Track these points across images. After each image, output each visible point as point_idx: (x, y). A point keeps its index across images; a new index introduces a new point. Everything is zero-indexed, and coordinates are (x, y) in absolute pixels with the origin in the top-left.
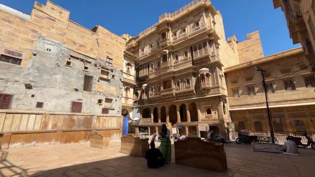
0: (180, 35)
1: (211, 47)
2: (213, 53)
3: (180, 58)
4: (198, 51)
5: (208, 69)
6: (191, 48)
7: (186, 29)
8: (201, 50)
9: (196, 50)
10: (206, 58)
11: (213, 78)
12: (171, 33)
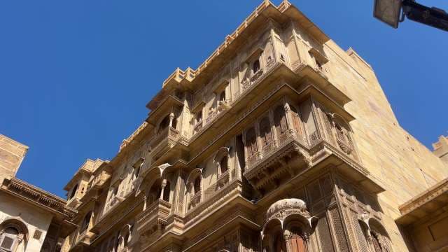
0: (210, 113)
1: (304, 119)
2: (313, 137)
3: (205, 183)
4: (260, 140)
5: (302, 203)
6: (240, 138)
7: (227, 90)
8: (268, 135)
9: (251, 141)
10: (287, 159)
11: (327, 239)
12: (186, 115)
